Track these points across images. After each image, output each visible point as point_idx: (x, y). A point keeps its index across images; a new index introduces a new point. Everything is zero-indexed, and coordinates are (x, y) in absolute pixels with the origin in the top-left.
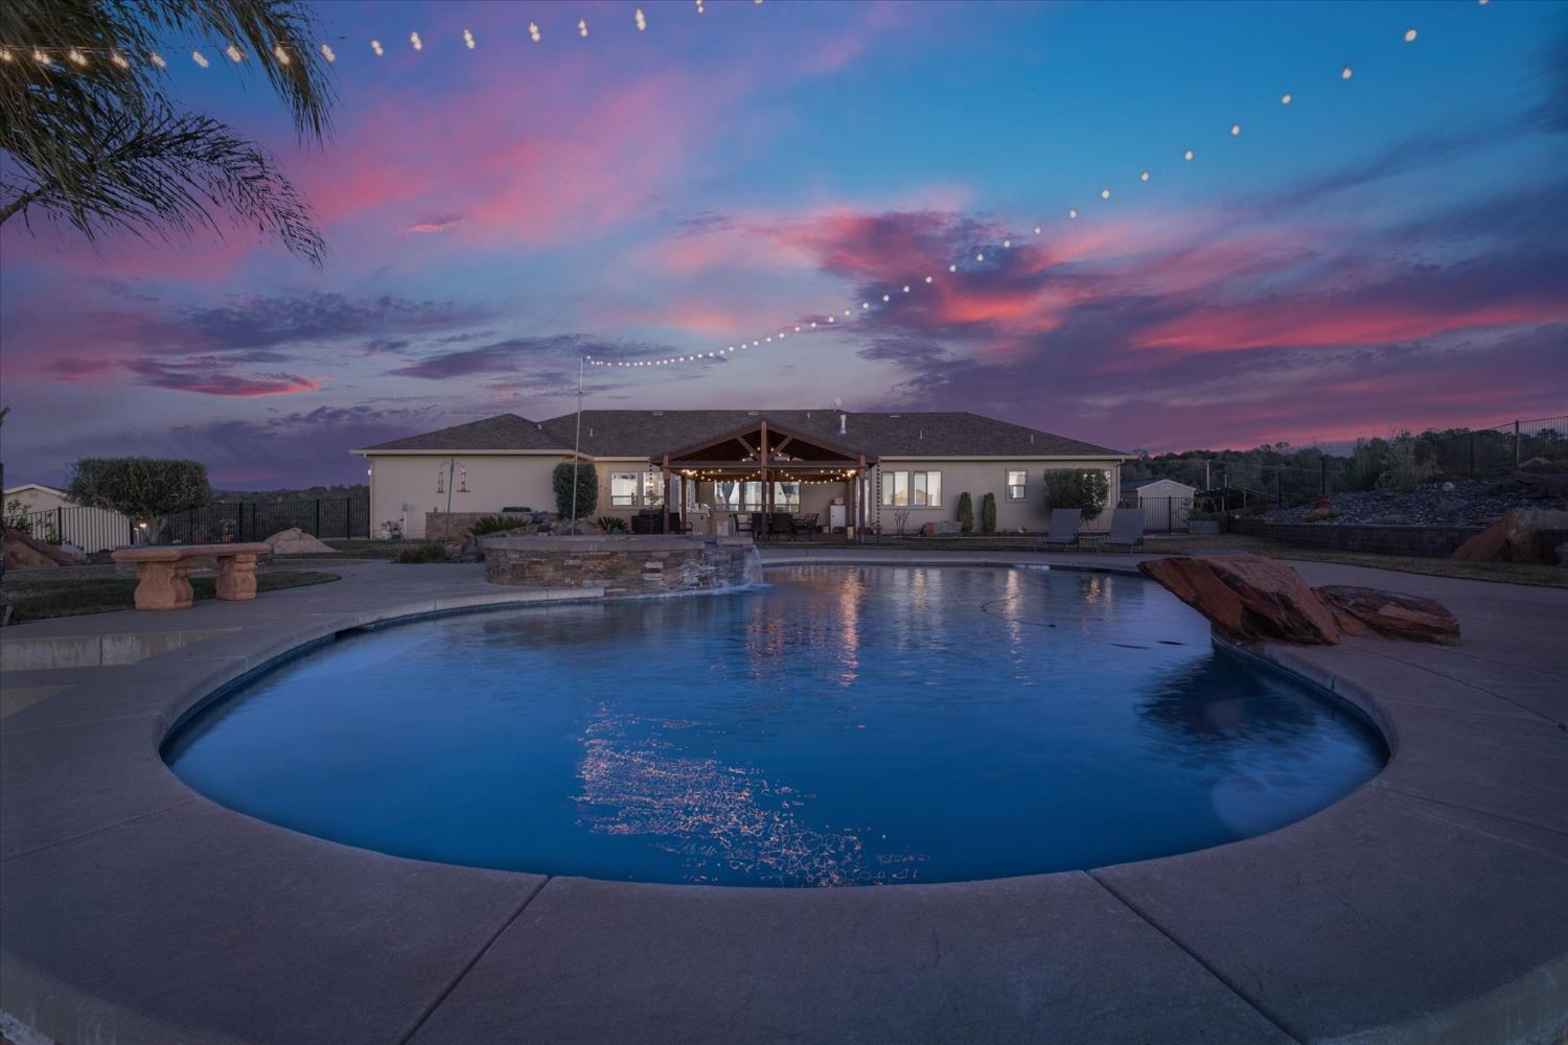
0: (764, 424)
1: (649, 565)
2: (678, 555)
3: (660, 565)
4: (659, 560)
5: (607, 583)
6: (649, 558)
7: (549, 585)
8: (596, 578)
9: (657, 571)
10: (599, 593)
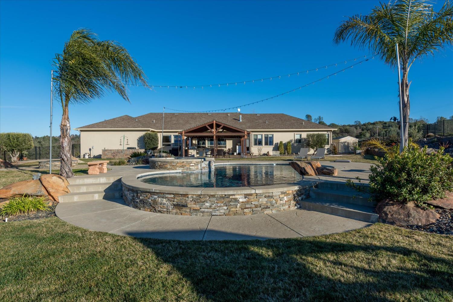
0: (214, 122)
1: (191, 165)
2: (197, 162)
3: (194, 165)
4: (194, 163)
5: (182, 169)
6: (191, 163)
7: (168, 169)
8: (180, 167)
9: (193, 166)
10: (180, 171)
